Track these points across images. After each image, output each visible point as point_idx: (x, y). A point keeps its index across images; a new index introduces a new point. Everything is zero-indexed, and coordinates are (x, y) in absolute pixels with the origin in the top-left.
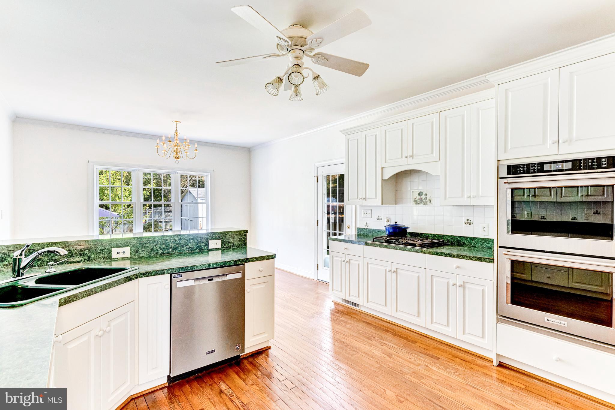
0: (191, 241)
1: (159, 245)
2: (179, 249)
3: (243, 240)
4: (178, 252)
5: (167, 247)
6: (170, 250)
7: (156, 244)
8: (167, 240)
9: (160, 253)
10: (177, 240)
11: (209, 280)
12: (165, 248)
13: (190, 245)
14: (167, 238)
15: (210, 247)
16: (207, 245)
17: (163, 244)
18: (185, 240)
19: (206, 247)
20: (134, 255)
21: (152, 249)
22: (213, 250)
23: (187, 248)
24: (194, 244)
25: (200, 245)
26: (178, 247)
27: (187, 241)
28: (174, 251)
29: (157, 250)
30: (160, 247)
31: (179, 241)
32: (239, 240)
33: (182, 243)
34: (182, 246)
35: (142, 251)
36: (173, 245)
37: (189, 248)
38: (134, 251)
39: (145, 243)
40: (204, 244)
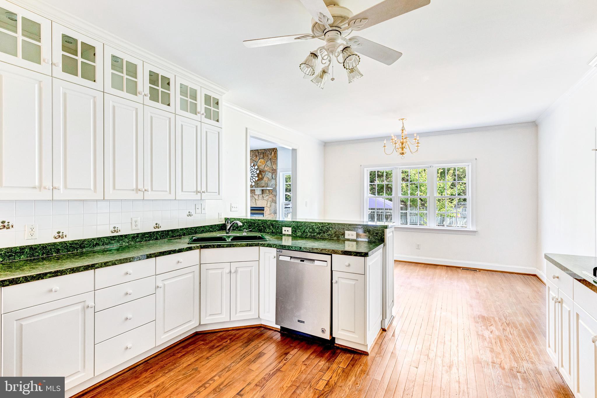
0: (331, 229)
1: (308, 229)
2: (321, 234)
3: (380, 236)
4: (321, 237)
5: (313, 231)
6: (315, 234)
7: (306, 228)
8: (313, 226)
9: (309, 235)
10: (320, 227)
11: (301, 261)
12: (312, 232)
13: (329, 232)
14: (313, 224)
15: (347, 237)
16: (343, 234)
17: (311, 228)
18: (326, 227)
19: (342, 236)
20: (294, 234)
21: (304, 231)
22: (348, 240)
23: (327, 235)
24: (333, 232)
25: (337, 233)
26: (321, 233)
27: (328, 228)
28: (318, 235)
29: (307, 233)
30: (309, 231)
31: (322, 228)
32: (375, 234)
33: (323, 229)
34: (324, 233)
35: (298, 232)
36: (317, 230)
37: (329, 235)
38: (294, 230)
39: (300, 226)
40: (341, 234)
